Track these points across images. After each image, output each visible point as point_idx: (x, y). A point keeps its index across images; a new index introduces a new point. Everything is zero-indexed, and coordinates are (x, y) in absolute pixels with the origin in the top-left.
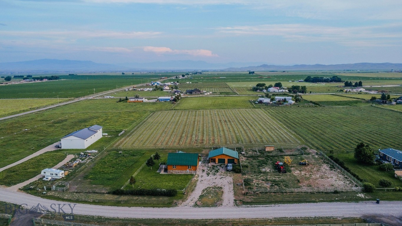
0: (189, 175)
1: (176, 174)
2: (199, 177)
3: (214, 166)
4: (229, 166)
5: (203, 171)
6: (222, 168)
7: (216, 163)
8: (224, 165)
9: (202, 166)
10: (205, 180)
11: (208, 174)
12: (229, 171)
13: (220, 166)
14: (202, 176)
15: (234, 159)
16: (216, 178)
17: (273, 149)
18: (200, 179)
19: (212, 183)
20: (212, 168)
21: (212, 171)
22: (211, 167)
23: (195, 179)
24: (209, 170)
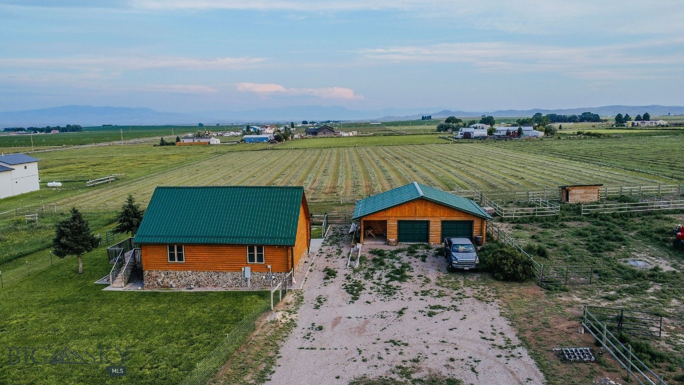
0: (249, 293)
1: (184, 290)
2: (302, 308)
3: (380, 253)
4: (461, 248)
5: (330, 274)
6: (424, 261)
7: (388, 243)
8: (428, 248)
9: (324, 255)
10: (336, 322)
11: (354, 290)
12: (462, 272)
13: (411, 252)
14: (320, 301)
15: (471, 223)
16: (401, 313)
17: (596, 196)
18: (305, 316)
19: (380, 347)
20: (374, 260)
21: (376, 276)
22: (369, 257)
23: (278, 316)
24: (355, 271)
